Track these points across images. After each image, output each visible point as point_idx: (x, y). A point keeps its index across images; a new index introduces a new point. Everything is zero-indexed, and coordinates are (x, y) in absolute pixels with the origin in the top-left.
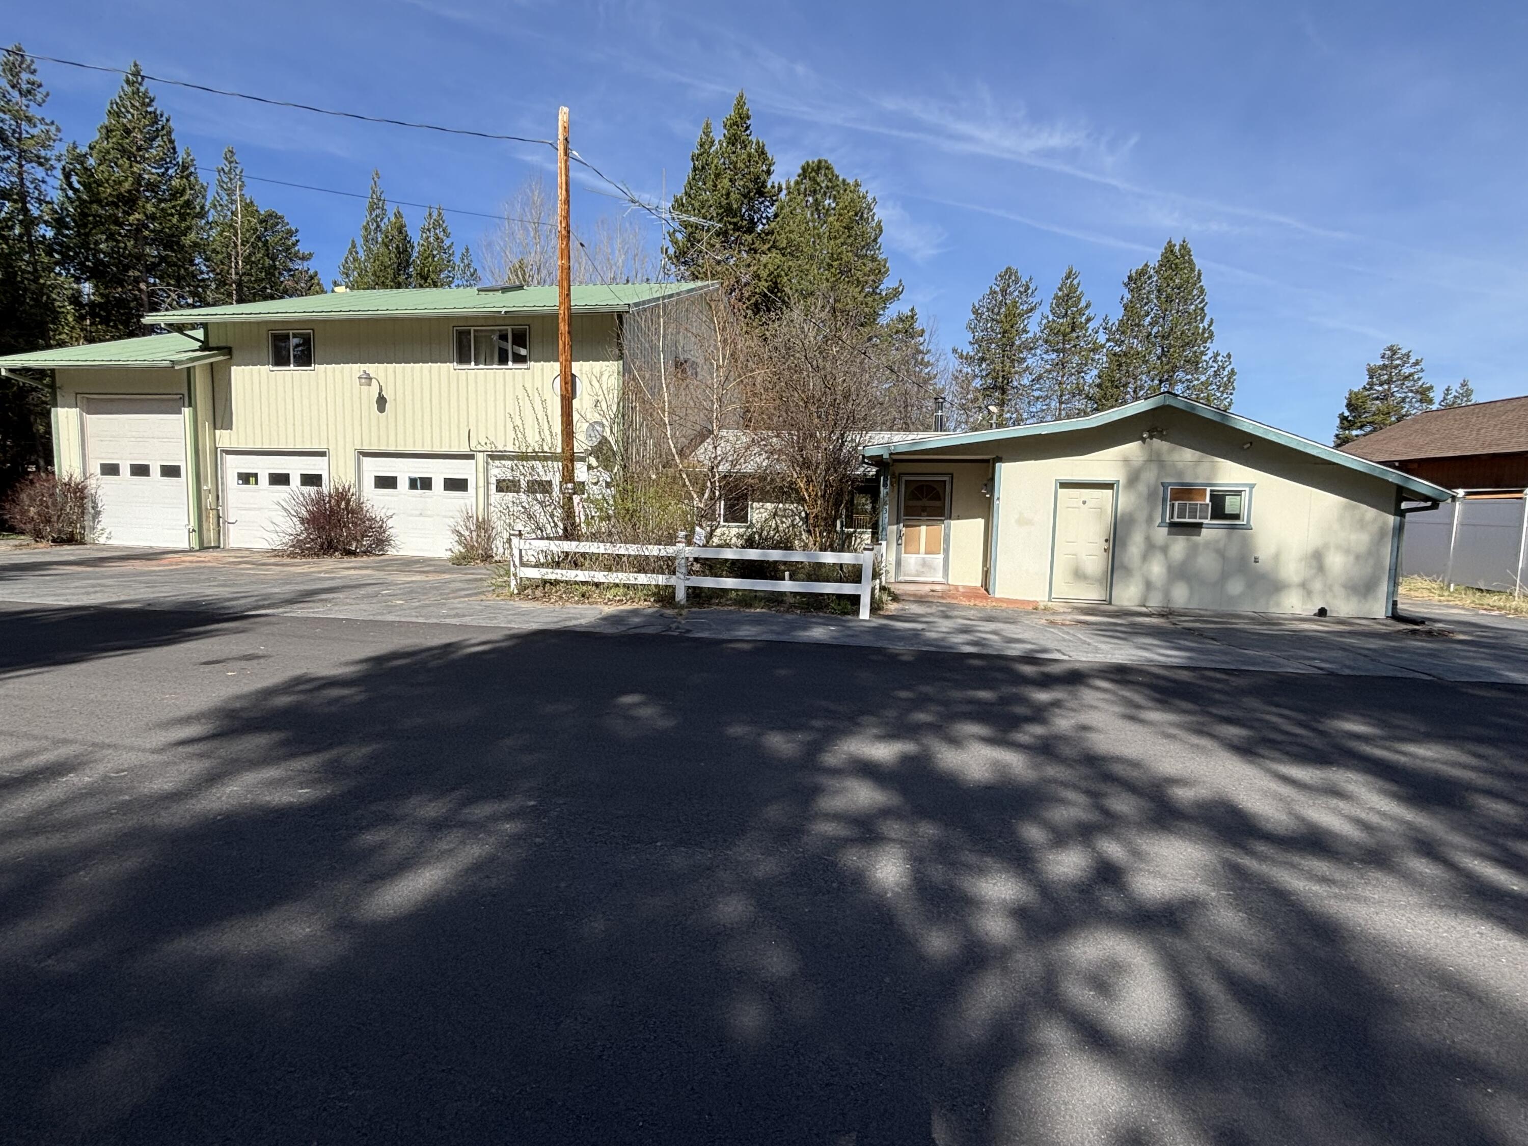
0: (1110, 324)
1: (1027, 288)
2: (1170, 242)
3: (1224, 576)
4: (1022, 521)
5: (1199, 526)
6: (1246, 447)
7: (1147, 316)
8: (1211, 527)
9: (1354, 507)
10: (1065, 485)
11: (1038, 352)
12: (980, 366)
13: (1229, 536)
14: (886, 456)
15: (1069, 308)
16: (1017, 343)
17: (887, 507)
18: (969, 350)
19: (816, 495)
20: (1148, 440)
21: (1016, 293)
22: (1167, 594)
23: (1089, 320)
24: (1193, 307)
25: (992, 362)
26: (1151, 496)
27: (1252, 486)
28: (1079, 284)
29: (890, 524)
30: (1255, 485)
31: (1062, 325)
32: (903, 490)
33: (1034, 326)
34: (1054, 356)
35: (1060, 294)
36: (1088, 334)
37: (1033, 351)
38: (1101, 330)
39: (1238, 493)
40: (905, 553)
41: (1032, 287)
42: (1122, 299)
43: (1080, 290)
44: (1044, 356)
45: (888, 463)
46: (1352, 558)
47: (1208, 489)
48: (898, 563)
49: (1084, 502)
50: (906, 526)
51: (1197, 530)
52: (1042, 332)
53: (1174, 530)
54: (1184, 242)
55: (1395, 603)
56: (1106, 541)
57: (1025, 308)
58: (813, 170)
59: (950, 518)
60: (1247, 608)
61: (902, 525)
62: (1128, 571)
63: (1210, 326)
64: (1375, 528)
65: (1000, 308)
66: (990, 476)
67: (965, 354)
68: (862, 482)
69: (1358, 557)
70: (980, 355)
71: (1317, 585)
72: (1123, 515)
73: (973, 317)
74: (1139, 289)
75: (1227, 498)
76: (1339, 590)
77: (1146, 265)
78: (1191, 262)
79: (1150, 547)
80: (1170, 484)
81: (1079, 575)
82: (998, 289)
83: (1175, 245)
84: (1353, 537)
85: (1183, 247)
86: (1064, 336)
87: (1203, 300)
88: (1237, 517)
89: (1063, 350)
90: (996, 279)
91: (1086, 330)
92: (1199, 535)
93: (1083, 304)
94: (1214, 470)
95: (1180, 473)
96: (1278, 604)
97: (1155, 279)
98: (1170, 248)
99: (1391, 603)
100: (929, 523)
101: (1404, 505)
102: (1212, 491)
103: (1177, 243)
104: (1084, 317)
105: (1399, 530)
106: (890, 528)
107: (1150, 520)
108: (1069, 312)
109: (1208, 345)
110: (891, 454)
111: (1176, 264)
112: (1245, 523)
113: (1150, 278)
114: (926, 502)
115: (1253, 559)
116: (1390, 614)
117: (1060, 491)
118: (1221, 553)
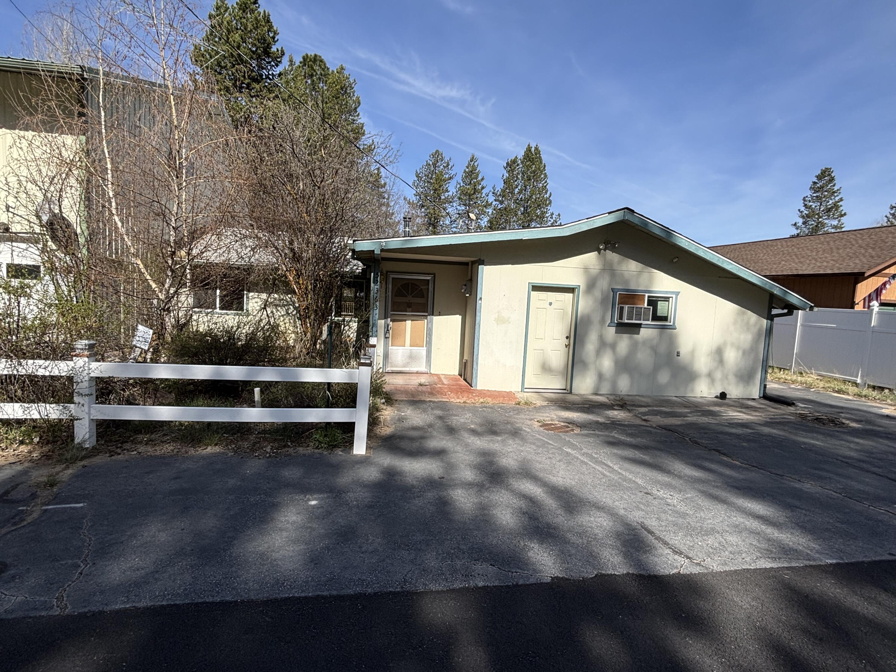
0: (496, 191)
1: (448, 165)
2: (529, 145)
3: (656, 369)
4: (500, 320)
5: (639, 326)
6: (675, 261)
7: (517, 188)
8: (648, 326)
9: (743, 313)
10: (536, 288)
11: (455, 204)
12: (421, 210)
13: (661, 335)
14: (377, 252)
15: (472, 180)
16: (443, 197)
17: (378, 303)
18: (414, 199)
19: (306, 289)
20: (602, 251)
21: (442, 167)
22: (614, 384)
23: (483, 188)
24: (541, 185)
25: (428, 208)
26: (603, 301)
27: (677, 294)
28: (478, 165)
29: (380, 319)
30: (679, 292)
31: (468, 189)
32: (390, 286)
33: (452, 189)
34: (463, 208)
35: (467, 170)
36: (482, 196)
37: (451, 204)
38: (491, 194)
39: (666, 299)
40: (392, 346)
41: (451, 164)
42: (503, 176)
43: (478, 169)
44: (458, 207)
45: (378, 260)
46: (740, 353)
47: (647, 295)
48: (386, 356)
49: (551, 304)
50: (393, 321)
51: (637, 329)
52: (457, 192)
53: (619, 328)
54: (537, 146)
55: (765, 386)
56: (567, 338)
57: (447, 177)
58: (311, 60)
59: (433, 315)
60: (671, 394)
61: (389, 319)
62: (585, 365)
63: (550, 197)
64: (755, 330)
65: (432, 175)
66: (469, 277)
67: (411, 201)
68: (351, 277)
69: (744, 353)
70: (421, 203)
71: (718, 375)
72: (582, 317)
73: (416, 179)
74: (513, 171)
75: (659, 302)
76: (732, 378)
77: (516, 157)
78: (540, 158)
79: (603, 344)
80: (619, 290)
81: (546, 368)
82: (431, 163)
83: (532, 148)
84: (742, 337)
85: (536, 149)
86: (470, 195)
87: (546, 182)
88: (665, 319)
89: (469, 205)
90: (430, 156)
91: (481, 194)
92: (638, 334)
93: (480, 178)
94: (651, 280)
95: (627, 282)
96: (692, 391)
97: (521, 166)
98: (529, 149)
99: (763, 386)
100: (413, 318)
101: (775, 312)
102: (649, 297)
103: (533, 146)
104: (480, 186)
105: (769, 331)
106: (379, 321)
107: (602, 321)
108: (472, 182)
109: (549, 208)
110: (382, 250)
111: (533, 158)
112: (671, 324)
113: (518, 165)
114: (410, 299)
115: (676, 354)
116: (762, 395)
117: (533, 293)
118: (654, 349)
